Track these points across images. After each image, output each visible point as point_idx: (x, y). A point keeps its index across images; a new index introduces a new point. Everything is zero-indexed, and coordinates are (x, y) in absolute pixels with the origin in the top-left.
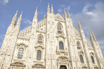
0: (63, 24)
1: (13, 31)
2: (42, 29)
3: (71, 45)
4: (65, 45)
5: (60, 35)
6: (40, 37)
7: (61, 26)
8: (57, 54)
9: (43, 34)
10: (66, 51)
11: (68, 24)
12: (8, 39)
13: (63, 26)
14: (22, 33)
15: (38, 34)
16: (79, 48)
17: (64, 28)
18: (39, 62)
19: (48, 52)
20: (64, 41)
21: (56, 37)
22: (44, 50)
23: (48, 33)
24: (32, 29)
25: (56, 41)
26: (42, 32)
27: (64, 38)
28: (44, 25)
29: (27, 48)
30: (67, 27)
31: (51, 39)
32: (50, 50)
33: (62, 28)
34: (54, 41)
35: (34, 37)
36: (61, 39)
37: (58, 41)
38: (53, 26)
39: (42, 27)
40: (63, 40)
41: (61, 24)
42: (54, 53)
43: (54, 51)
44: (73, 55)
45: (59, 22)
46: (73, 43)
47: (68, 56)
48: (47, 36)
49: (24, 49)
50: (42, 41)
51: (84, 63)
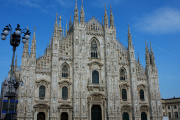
0: (100, 39)
1: (29, 63)
2: (67, 53)
3: (110, 75)
4: (101, 75)
5: (94, 60)
6: (65, 66)
7: (97, 42)
8: (89, 90)
9: (69, 63)
10: (101, 86)
11: (108, 39)
12: (24, 76)
13: (101, 43)
14: (40, 63)
15: (62, 62)
16: (122, 79)
17: (102, 46)
18: (66, 102)
19: (77, 89)
20: (101, 70)
21: (88, 64)
22: (71, 86)
23: (76, 61)
24: (53, 57)
25: (88, 71)
26: (67, 59)
27: (100, 65)
28: (70, 45)
29: (49, 85)
30: (107, 44)
31: (80, 71)
32: (79, 87)
33: (98, 46)
34: (85, 72)
35: (56, 69)
36: (96, 67)
37: (90, 71)
38: (83, 47)
39: (66, 49)
40: (99, 68)
41: (97, 39)
42: (84, 90)
43: (84, 87)
44: (110, 90)
45: (94, 36)
46: (113, 72)
47: (104, 93)
48: (75, 66)
49: (46, 86)
50: (68, 73)
51: (126, 101)
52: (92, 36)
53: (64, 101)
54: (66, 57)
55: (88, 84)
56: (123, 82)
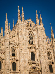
0: (35, 33)
2: (14, 40)
3: (42, 56)
4: (36, 55)
5: (31, 46)
6: (13, 49)
7: (32, 35)
8: (29, 65)
9: (16, 47)
10: (37, 62)
11: (40, 32)
13: (35, 35)
15: (11, 46)
16: (49, 58)
17: (36, 37)
19: (22, 64)
20: (36, 52)
21: (28, 48)
22: (18, 62)
23: (20, 45)
24: (6, 42)
25: (28, 53)
26: (15, 44)
27: (36, 49)
28: (16, 35)
29: (4, 61)
30: (39, 36)
31: (24, 52)
32: (24, 62)
33: (33, 37)
34: (27, 53)
35: (8, 50)
36: (33, 50)
37: (30, 53)
38: (25, 37)
39: (14, 38)
41: (32, 33)
42: (27, 65)
43: (27, 63)
44: (43, 65)
45: (31, 30)
46: (44, 54)
47: (39, 67)
48: (20, 49)
49: (2, 62)
50: (16, 53)
51: (53, 72)
52: (30, 31)
53: (14, 72)
54: (14, 43)
55: (29, 61)
56: (49, 61)
